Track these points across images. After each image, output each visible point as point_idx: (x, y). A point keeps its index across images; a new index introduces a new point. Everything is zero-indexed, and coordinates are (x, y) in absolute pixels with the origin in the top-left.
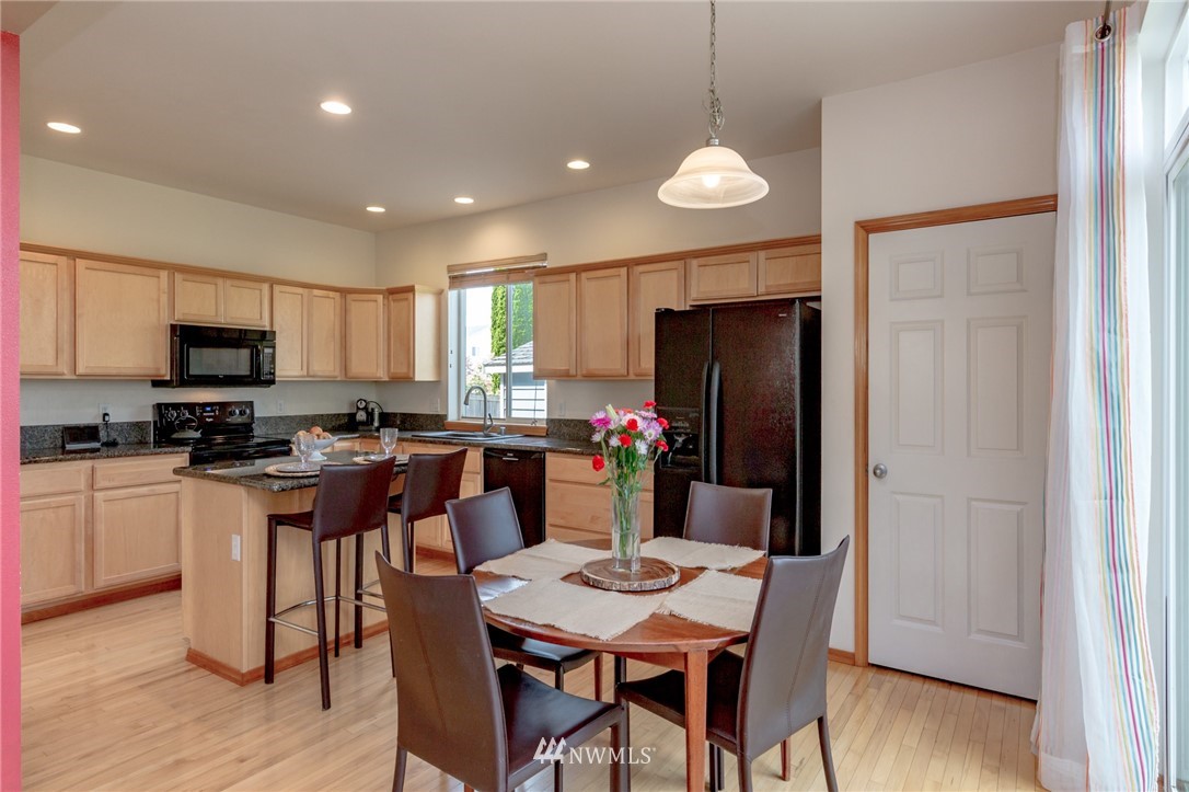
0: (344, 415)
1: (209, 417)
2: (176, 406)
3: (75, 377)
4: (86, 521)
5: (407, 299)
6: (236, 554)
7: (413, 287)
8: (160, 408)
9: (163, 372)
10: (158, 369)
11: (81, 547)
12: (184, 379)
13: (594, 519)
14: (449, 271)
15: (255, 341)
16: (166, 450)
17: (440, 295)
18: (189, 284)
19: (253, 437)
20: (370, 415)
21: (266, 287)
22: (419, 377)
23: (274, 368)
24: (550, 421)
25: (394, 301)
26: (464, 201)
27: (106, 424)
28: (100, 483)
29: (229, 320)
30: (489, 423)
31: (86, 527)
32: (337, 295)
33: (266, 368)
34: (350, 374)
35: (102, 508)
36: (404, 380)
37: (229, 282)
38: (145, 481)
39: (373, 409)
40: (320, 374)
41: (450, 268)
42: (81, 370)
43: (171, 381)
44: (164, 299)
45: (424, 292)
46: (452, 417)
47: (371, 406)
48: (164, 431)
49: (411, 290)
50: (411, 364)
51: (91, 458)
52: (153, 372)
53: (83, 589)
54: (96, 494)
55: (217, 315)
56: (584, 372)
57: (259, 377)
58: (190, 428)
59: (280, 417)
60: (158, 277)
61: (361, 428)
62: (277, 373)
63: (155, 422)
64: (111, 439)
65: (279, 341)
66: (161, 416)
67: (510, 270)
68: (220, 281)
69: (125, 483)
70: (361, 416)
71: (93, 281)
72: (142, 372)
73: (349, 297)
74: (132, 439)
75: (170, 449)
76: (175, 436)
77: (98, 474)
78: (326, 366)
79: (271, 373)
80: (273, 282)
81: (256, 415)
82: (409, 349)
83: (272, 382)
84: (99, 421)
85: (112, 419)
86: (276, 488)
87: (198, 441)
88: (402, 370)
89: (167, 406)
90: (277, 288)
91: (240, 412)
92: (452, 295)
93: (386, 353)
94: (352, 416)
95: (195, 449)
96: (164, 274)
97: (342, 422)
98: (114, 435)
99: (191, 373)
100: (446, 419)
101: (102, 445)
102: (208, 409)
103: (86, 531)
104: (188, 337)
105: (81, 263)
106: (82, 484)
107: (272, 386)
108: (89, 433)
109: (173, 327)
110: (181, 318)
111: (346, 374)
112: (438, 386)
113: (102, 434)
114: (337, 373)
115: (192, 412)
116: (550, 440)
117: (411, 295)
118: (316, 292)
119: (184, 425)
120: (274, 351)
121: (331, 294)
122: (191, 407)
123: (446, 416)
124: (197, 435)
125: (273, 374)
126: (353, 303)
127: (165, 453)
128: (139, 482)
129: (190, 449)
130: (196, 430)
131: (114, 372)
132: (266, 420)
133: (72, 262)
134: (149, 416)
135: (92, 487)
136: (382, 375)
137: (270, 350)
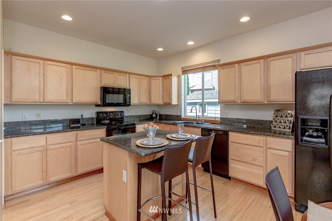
0: (149, 115)
1: (111, 116)
2: (102, 113)
3: (72, 104)
4: (75, 151)
5: (169, 78)
6: (125, 179)
7: (172, 74)
8: (98, 113)
9: (98, 102)
10: (97, 101)
11: (73, 160)
12: (105, 104)
13: (253, 159)
14: (182, 69)
15: (125, 92)
16: (99, 127)
17: (179, 77)
18: (106, 74)
19: (124, 122)
20: (157, 115)
21: (128, 75)
22: (173, 103)
23: (130, 101)
24: (221, 118)
25: (165, 79)
26: (191, 43)
27: (82, 118)
28: (79, 139)
29: (117, 86)
30: (198, 118)
31: (75, 154)
32: (147, 78)
33: (128, 101)
34: (151, 103)
35: (80, 147)
36: (168, 104)
37: (117, 73)
38: (93, 138)
39: (157, 113)
40: (143, 102)
41: (182, 68)
42: (74, 101)
43: (101, 105)
44: (99, 78)
45: (174, 76)
46: (183, 116)
47: (157, 112)
48: (99, 121)
49: (171, 75)
50: (171, 99)
51: (76, 131)
52: (95, 102)
53: (74, 174)
54: (78, 142)
55: (114, 84)
56: (242, 101)
57: (126, 103)
58: (106, 119)
59: (131, 116)
60: (97, 72)
61: (154, 119)
62: (131, 102)
63: (96, 118)
64: (83, 123)
65: (132, 92)
66: (98, 116)
67: (205, 67)
68: (115, 73)
69: (87, 139)
70: (154, 116)
71: (78, 73)
72: (92, 102)
73: (151, 78)
74: (90, 123)
75: (100, 127)
76: (102, 122)
77: (79, 136)
78: (144, 100)
79: (129, 102)
80: (130, 73)
81: (125, 115)
82: (170, 95)
83: (130, 105)
84: (80, 117)
85: (84, 117)
86: (143, 154)
87: (108, 124)
88: (168, 101)
89: (100, 112)
90: (131, 75)
91: (120, 114)
92: (183, 77)
93: (162, 96)
94: (151, 115)
95: (108, 127)
96: (98, 71)
97: (148, 117)
98: (85, 122)
99: (106, 102)
100: (181, 117)
101: (81, 125)
102: (111, 113)
103: (75, 155)
104: (106, 91)
105: (74, 67)
106: (73, 139)
107: (130, 106)
108: (77, 121)
109: (101, 87)
110: (104, 85)
111: (150, 103)
112: (178, 106)
113: (81, 121)
114: (148, 102)
115: (107, 115)
116: (221, 125)
117: (170, 77)
118: (142, 77)
119: (104, 119)
120: (130, 95)
121: (146, 77)
122: (106, 113)
123: (181, 116)
124: (108, 122)
125: (130, 102)
126: (152, 80)
127: (99, 128)
128: (91, 138)
129: (106, 127)
130: (108, 120)
131: (84, 102)
132: (127, 117)
133: (71, 66)
134: (94, 116)
135: (77, 140)
136: (161, 103)
137: (129, 95)
